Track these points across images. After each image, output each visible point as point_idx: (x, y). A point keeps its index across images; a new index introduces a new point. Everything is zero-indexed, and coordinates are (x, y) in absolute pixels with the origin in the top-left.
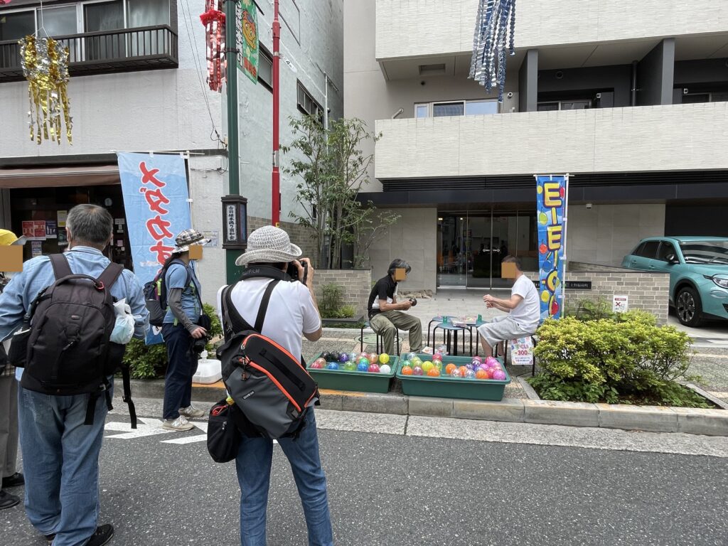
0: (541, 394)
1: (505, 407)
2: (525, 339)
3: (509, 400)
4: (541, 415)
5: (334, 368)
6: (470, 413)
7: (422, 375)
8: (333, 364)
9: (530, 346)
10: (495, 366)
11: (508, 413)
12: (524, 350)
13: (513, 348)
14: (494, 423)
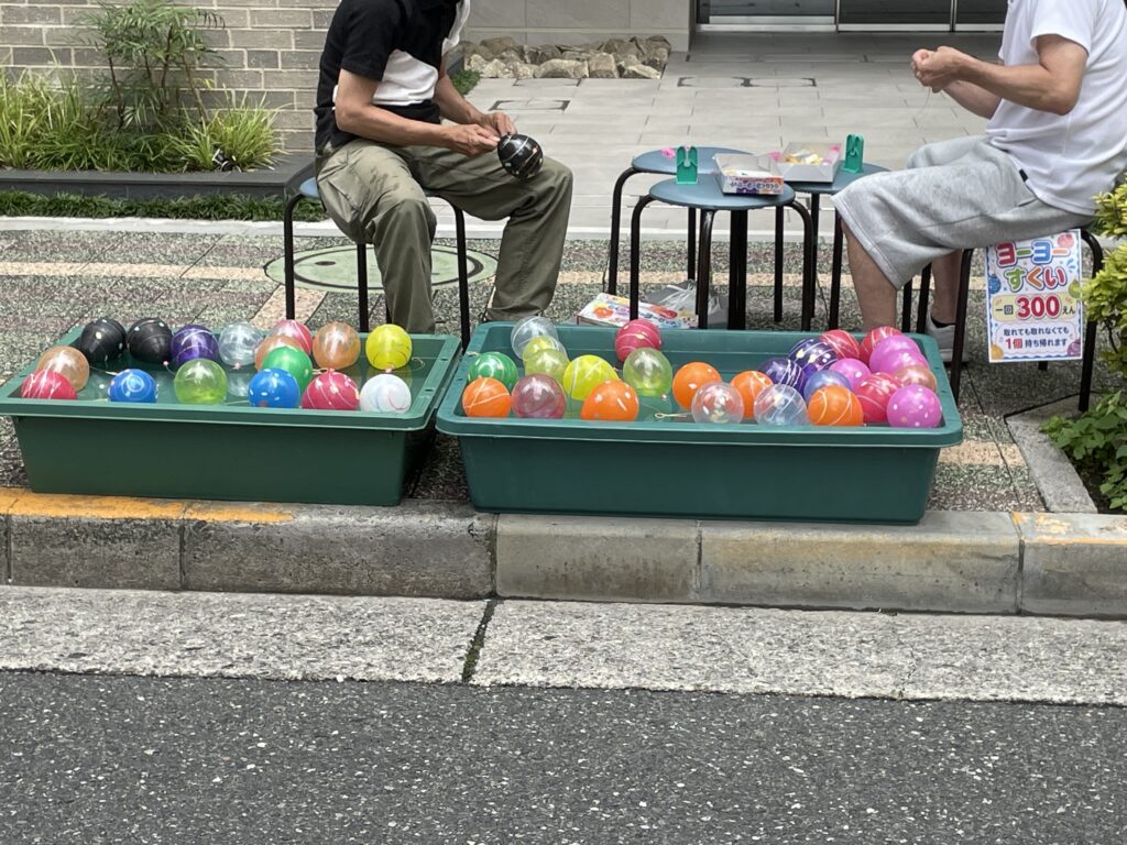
0: (1105, 488)
1: (933, 549)
2: (1054, 241)
3: (955, 517)
4: (1090, 580)
5: (135, 397)
6: (772, 579)
7: (557, 415)
8: (132, 379)
9: (1072, 276)
10: (901, 369)
11: (947, 571)
12: (1046, 293)
13: (995, 285)
14: (880, 619)
